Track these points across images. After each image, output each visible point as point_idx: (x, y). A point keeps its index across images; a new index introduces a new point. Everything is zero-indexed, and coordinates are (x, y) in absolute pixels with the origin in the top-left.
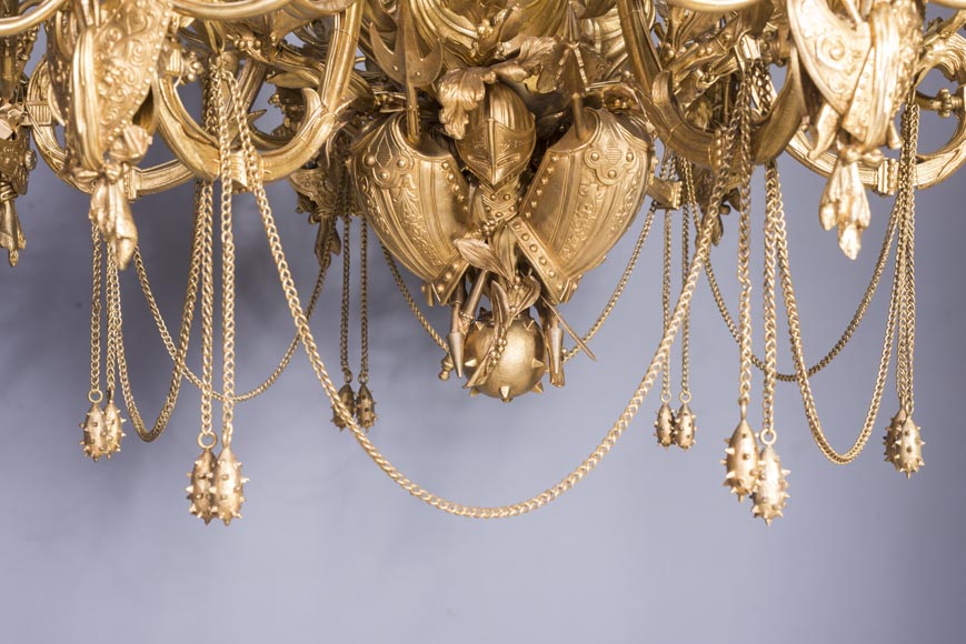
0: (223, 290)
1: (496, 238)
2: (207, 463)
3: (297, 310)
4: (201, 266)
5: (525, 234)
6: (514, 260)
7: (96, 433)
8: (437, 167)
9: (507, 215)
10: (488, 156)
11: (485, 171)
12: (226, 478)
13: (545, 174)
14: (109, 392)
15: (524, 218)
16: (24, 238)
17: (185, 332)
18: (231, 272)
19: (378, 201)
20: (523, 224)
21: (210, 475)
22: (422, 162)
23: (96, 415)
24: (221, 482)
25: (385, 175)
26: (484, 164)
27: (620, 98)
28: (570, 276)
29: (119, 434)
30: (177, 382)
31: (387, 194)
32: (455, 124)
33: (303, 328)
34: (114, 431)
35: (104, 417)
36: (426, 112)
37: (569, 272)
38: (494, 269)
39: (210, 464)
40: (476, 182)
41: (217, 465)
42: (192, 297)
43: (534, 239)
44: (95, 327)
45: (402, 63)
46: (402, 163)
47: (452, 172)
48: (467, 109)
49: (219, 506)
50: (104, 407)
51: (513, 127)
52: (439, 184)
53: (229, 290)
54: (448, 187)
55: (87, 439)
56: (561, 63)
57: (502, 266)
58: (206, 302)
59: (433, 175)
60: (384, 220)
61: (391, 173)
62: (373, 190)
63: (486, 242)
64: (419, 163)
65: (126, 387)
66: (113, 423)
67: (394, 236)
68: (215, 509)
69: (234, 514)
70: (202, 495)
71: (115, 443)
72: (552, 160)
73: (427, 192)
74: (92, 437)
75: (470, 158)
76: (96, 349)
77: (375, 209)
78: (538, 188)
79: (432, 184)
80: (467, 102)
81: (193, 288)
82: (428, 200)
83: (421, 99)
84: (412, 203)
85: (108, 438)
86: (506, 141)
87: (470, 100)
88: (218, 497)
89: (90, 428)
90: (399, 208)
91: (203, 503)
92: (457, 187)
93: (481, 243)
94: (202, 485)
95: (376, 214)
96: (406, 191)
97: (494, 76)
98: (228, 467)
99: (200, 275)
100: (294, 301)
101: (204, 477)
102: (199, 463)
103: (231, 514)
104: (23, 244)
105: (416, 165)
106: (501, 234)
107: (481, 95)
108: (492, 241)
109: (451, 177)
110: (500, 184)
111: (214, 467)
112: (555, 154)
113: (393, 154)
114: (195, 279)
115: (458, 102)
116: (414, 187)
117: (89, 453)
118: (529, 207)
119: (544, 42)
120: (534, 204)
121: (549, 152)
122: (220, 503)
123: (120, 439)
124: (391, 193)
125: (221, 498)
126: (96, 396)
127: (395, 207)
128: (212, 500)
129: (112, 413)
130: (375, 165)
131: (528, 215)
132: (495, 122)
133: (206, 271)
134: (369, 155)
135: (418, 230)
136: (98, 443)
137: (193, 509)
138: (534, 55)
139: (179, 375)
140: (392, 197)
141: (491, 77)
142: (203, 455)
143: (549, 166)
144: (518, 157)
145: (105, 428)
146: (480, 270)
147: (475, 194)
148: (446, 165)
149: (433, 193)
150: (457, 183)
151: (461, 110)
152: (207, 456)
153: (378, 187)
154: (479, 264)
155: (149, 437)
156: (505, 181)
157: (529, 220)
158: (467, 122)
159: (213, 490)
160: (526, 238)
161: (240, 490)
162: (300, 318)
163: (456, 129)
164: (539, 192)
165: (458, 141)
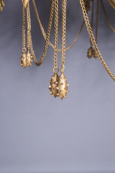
0: (62, 17)
2: (56, 78)
3: (88, 25)
4: (54, 9)
7: (24, 60)
12: (62, 84)
14: (28, 49)
16: (4, 3)
17: (49, 32)
18: (65, 11)
21: (57, 83)
23: (24, 56)
24: (60, 85)
29: (31, 61)
30: (46, 49)
33: (90, 31)
34: (29, 60)
35: (26, 56)
39: (57, 78)
41: (59, 79)
42: (51, 20)
44: (24, 30)
49: (59, 93)
50: (26, 53)
53: (64, 18)
55: (22, 62)
58: (56, 22)
65: (32, 48)
66: (29, 57)
68: (58, 94)
69: (65, 96)
70: (54, 89)
71: (30, 63)
74: (23, 62)
76: (24, 36)
81: (52, 17)
85: (28, 62)
88: (59, 90)
89: (22, 59)
91: (54, 91)
94: (54, 85)
98: (63, 81)
99: (54, 12)
100: (87, 22)
101: (55, 83)
102: (53, 78)
103: (63, 96)
104: (4, 5)
111: (58, 80)
114: (52, 14)
117: (22, 66)
122: (60, 92)
123: (31, 62)
125: (60, 91)
126: (24, 50)
128: (57, 91)
129: (29, 55)
133: (56, 10)
136: (25, 63)
137: (51, 93)
139: (47, 44)
142: (54, 75)
145: (27, 59)
152: (56, 75)
155: (38, 64)
159: (58, 88)
161: (66, 88)
162: (89, 28)
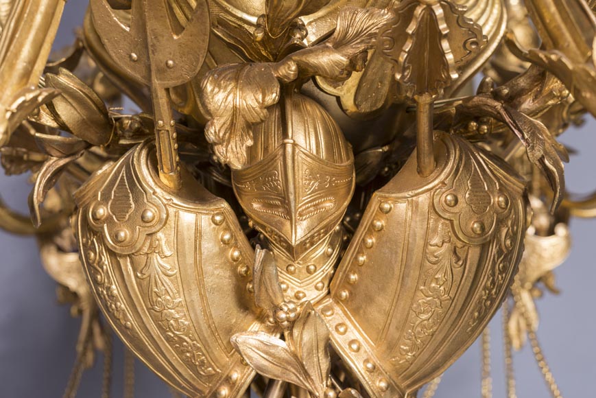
1: (296, 332)
5: (341, 325)
6: (325, 364)
8: (205, 221)
9: (312, 295)
10: (285, 202)
11: (280, 225)
13: (372, 229)
15: (338, 299)
19: (114, 278)
20: (337, 309)
22: (182, 213)
25: (122, 234)
26: (278, 214)
27: (477, 119)
28: (409, 386)
31: (127, 265)
32: (232, 144)
36: (189, 146)
37: (408, 382)
38: (293, 379)
40: (265, 244)
43: (355, 332)
45: (144, 44)
46: (149, 215)
47: (227, 229)
48: (251, 119)
51: (323, 155)
52: (209, 246)
54: (222, 252)
56: (411, 29)
57: (306, 374)
59: (198, 233)
60: (122, 305)
61: (133, 231)
62: (106, 260)
63: (282, 338)
64: (177, 215)
67: (138, 330)
72: (381, 209)
73: (190, 260)
75: (256, 206)
77: (108, 289)
78: (360, 252)
79: (197, 248)
80: (250, 109)
82: (191, 271)
83: (183, 128)
84: (166, 278)
86: (312, 175)
87: (255, 104)
90: (146, 287)
92: (236, 254)
93: (275, 340)
95: (112, 296)
96: (157, 260)
97: (294, 68)
105: (172, 218)
106: (304, 324)
107: (273, 97)
108: (291, 334)
109: (227, 237)
110: (303, 246)
112: (386, 199)
113: (136, 201)
115: (235, 109)
116: (168, 253)
118: (347, 282)
119: (372, 15)
120: (354, 277)
121: (377, 196)
124: (132, 263)
127: (139, 285)
130: (109, 220)
131: (345, 294)
132: (295, 145)
134: (99, 204)
135: (176, 320)
138: (358, 35)
140: (135, 270)
141: (289, 69)
143: (376, 218)
144: (329, 205)
146: (272, 382)
147: (264, 262)
148: (218, 218)
149: (198, 264)
150: (236, 246)
151: (240, 123)
153: (112, 253)
154: (271, 371)
156: (310, 242)
157: (346, 301)
158: (250, 143)
160: (342, 329)
163: (233, 153)
164: (362, 259)
165: (236, 171)
